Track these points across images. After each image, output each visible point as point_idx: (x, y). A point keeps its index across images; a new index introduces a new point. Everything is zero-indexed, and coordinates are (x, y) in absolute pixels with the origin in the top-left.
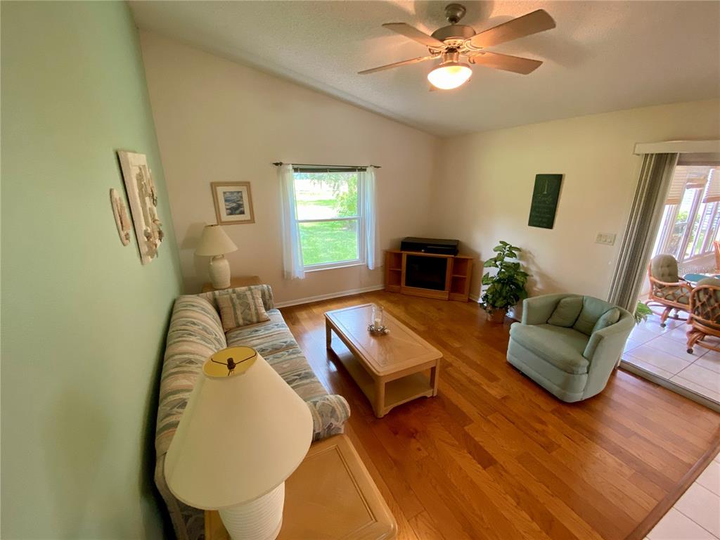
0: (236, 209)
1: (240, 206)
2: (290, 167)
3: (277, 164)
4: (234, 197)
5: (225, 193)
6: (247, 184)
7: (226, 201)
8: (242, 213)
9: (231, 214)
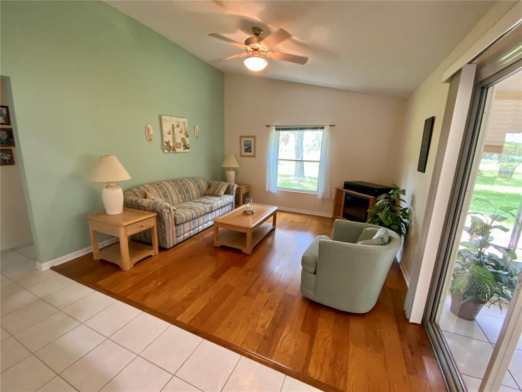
0: (248, 150)
1: (250, 148)
2: (274, 127)
3: (267, 126)
4: (248, 143)
5: (244, 141)
6: (254, 137)
7: (245, 145)
8: (251, 152)
9: (246, 152)
